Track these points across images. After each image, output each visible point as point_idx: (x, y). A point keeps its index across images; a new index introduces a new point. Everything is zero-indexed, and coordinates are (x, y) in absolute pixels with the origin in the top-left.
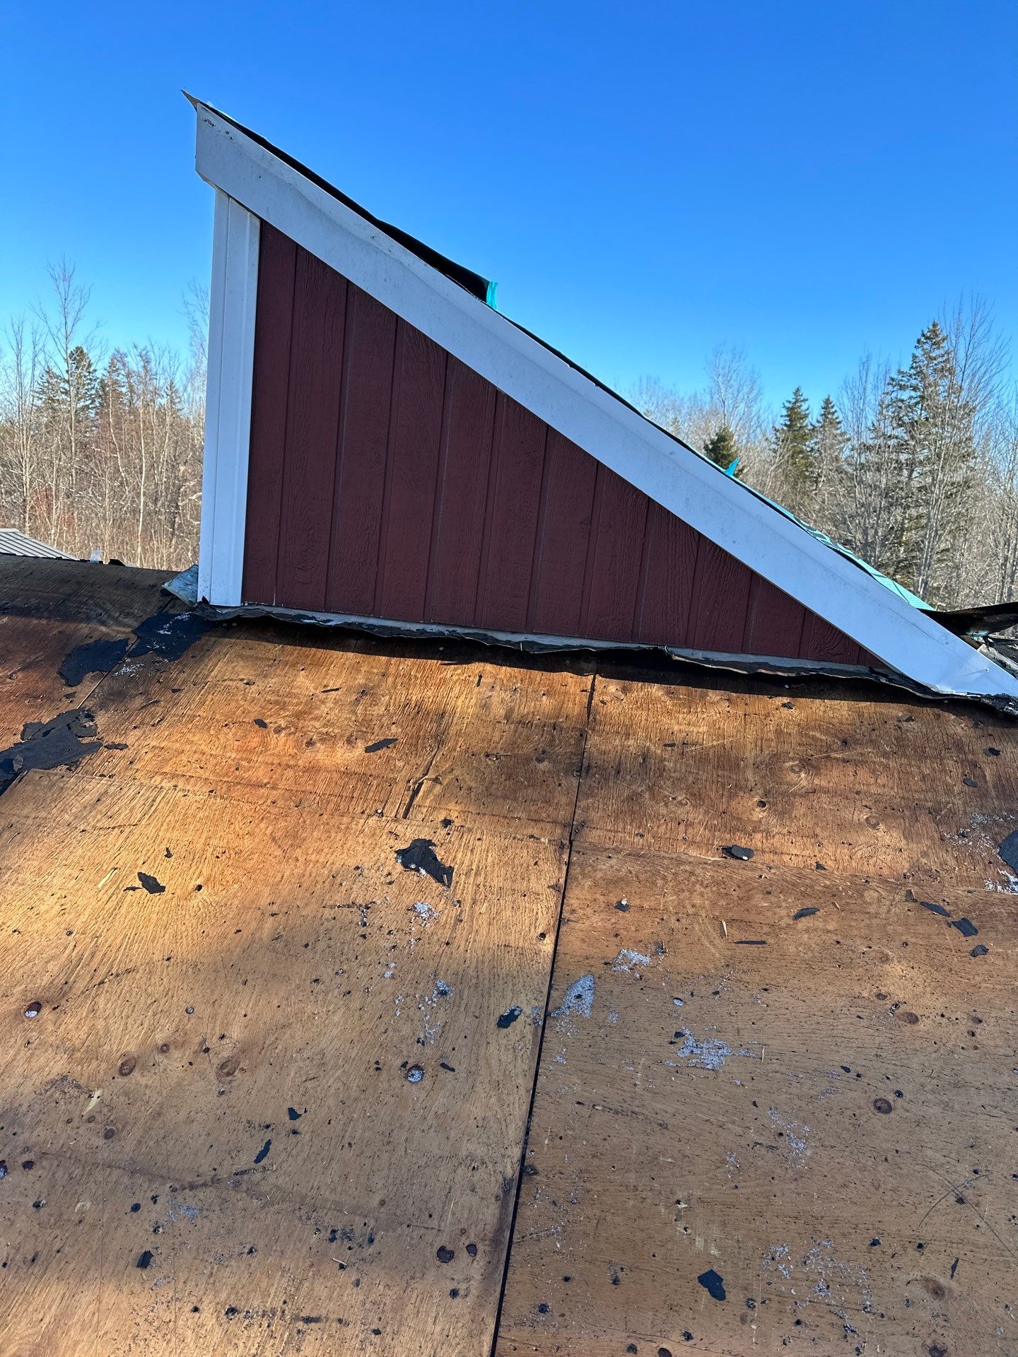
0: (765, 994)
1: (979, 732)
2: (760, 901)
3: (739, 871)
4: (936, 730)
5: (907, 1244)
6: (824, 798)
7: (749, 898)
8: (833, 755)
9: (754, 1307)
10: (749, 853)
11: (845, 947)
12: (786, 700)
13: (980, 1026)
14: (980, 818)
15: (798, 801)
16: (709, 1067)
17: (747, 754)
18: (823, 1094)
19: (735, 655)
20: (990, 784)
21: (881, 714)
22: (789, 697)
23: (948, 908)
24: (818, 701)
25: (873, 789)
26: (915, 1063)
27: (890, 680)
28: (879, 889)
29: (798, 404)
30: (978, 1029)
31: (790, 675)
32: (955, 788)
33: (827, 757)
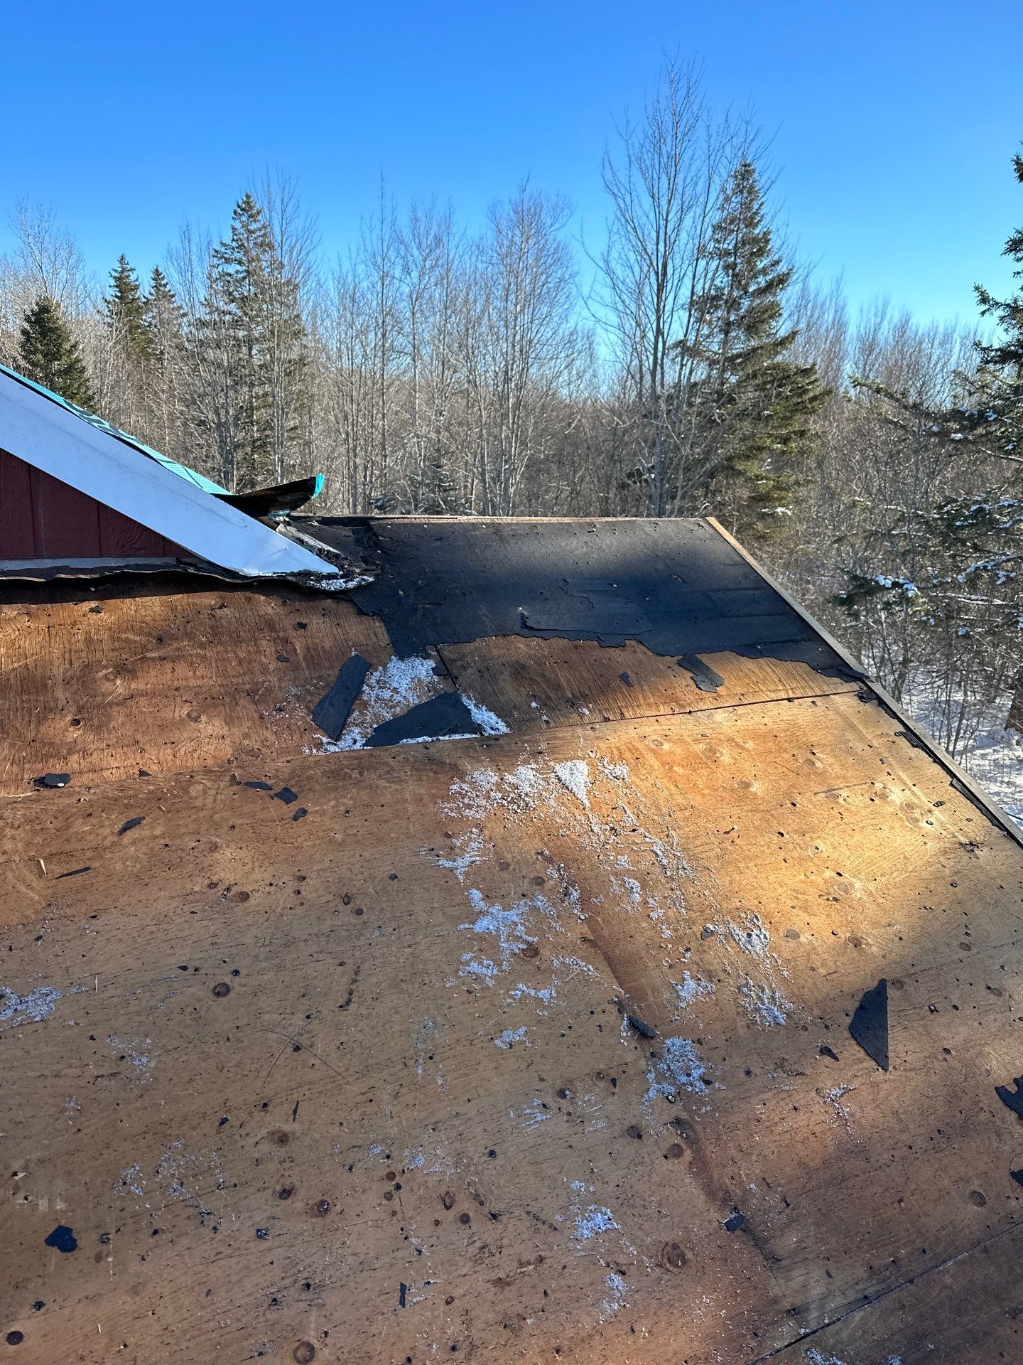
0: (94, 921)
1: (288, 609)
2: (82, 827)
3: (57, 800)
4: (249, 613)
5: (253, 1109)
6: (143, 701)
7: (68, 827)
8: (149, 655)
9: (109, 1240)
10: (65, 778)
11: (174, 848)
12: (93, 604)
13: (304, 883)
14: (294, 690)
15: (116, 709)
16: (37, 1019)
17: (55, 671)
18: (163, 1001)
19: (28, 562)
20: (301, 657)
21: (194, 604)
22: (96, 600)
23: (269, 782)
24: (128, 600)
25: (192, 683)
26: (248, 939)
27: (199, 569)
28: (204, 781)
29: (126, 274)
30: (303, 886)
31: (93, 576)
32: (270, 666)
33: (142, 658)
